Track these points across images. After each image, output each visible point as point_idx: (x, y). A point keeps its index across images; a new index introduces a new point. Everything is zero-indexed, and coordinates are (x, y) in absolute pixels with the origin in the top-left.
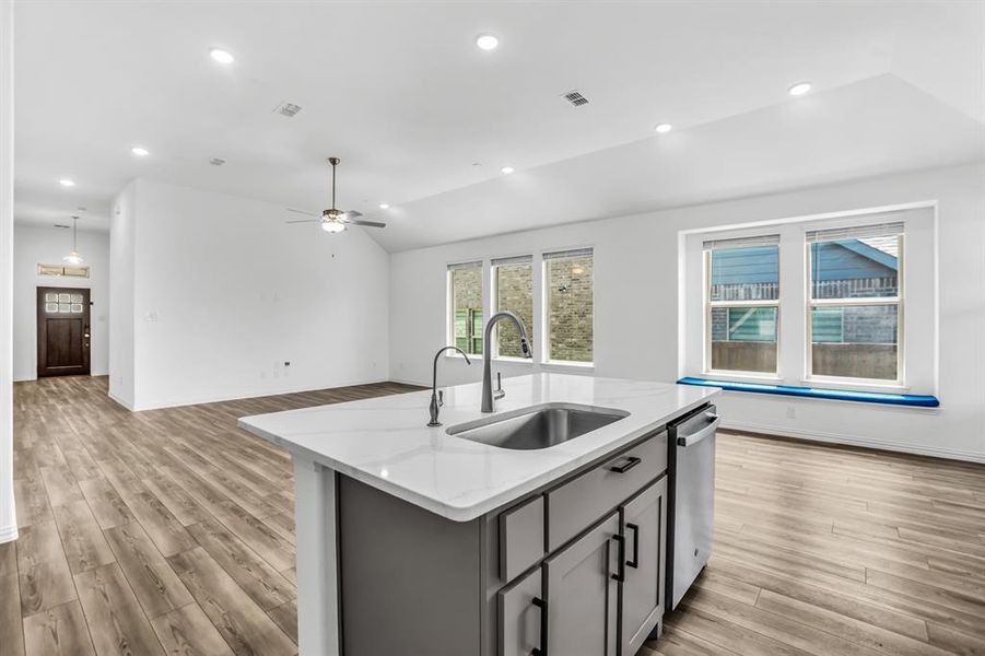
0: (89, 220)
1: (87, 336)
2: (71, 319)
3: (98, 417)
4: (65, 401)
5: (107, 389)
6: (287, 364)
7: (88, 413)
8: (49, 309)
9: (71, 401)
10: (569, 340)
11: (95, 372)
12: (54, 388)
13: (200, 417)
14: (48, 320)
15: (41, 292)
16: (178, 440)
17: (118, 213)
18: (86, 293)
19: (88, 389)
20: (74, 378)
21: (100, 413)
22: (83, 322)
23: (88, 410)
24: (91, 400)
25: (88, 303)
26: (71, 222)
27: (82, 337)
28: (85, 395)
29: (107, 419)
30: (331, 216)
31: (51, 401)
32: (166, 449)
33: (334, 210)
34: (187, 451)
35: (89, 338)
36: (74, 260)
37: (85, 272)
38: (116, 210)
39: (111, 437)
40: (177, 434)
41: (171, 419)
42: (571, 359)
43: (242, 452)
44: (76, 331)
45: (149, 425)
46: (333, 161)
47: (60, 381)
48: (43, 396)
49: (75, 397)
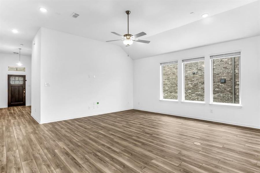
0: (25, 50)
1: (24, 92)
2: (19, 86)
3: (26, 127)
4: (15, 118)
5: (31, 112)
6: (98, 103)
7: (22, 125)
8: (12, 83)
9: (17, 118)
10: (197, 93)
11: (27, 104)
12: (12, 111)
13: (68, 128)
14: (11, 86)
15: (9, 76)
16: (61, 144)
17: (34, 44)
18: (24, 77)
19: (24, 112)
20: (20, 107)
21: (27, 124)
22: (23, 87)
23: (23, 122)
24: (24, 118)
25: (25, 81)
26: (18, 51)
27: (23, 92)
28: (23, 115)
29: (30, 129)
30: (128, 37)
31: (10, 118)
32: (56, 151)
33: (128, 34)
34: (67, 154)
35: (25, 93)
36: (20, 65)
37: (24, 69)
38: (34, 43)
39: (30, 140)
40: (60, 140)
41: (56, 129)
42: (198, 100)
43: (96, 155)
44: (21, 91)
45: (47, 132)
46: (128, 12)
47: (15, 108)
48: (8, 115)
49: (19, 116)
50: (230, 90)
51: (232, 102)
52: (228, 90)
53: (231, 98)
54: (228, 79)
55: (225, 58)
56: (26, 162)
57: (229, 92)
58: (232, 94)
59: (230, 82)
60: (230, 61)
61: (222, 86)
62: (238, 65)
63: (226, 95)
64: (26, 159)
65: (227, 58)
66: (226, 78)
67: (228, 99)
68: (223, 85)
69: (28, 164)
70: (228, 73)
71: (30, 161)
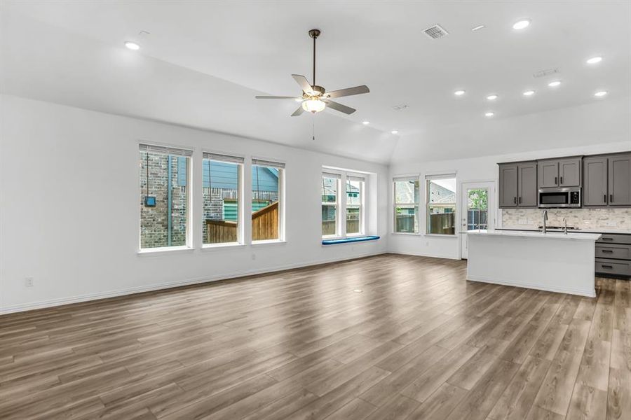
50: (163, 220)
51: (168, 244)
52: (160, 220)
53: (164, 236)
54: (159, 198)
55: (155, 155)
56: (554, 410)
57: (161, 225)
58: (167, 228)
59: (162, 204)
60: (163, 162)
61: (148, 212)
62: (177, 173)
63: (155, 231)
64: (551, 417)
65: (158, 155)
66: (155, 196)
67: (160, 239)
68: (150, 209)
69: (553, 403)
70: (160, 186)
71: (544, 407)
